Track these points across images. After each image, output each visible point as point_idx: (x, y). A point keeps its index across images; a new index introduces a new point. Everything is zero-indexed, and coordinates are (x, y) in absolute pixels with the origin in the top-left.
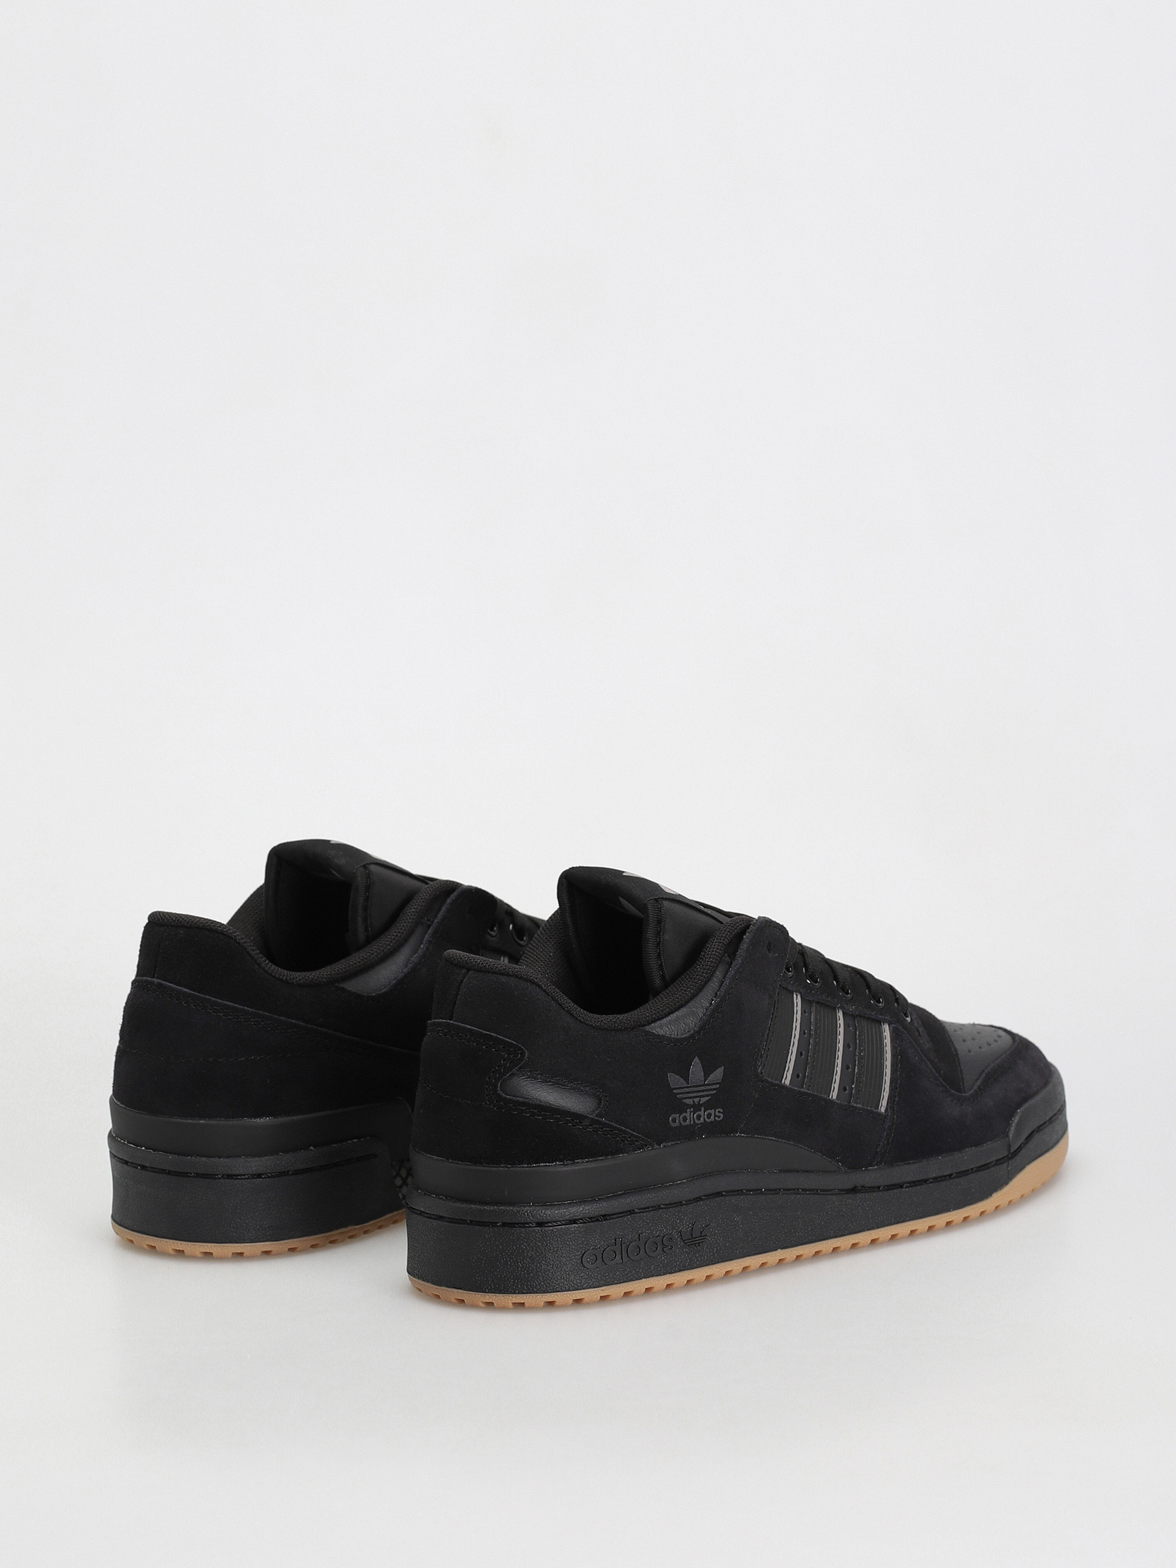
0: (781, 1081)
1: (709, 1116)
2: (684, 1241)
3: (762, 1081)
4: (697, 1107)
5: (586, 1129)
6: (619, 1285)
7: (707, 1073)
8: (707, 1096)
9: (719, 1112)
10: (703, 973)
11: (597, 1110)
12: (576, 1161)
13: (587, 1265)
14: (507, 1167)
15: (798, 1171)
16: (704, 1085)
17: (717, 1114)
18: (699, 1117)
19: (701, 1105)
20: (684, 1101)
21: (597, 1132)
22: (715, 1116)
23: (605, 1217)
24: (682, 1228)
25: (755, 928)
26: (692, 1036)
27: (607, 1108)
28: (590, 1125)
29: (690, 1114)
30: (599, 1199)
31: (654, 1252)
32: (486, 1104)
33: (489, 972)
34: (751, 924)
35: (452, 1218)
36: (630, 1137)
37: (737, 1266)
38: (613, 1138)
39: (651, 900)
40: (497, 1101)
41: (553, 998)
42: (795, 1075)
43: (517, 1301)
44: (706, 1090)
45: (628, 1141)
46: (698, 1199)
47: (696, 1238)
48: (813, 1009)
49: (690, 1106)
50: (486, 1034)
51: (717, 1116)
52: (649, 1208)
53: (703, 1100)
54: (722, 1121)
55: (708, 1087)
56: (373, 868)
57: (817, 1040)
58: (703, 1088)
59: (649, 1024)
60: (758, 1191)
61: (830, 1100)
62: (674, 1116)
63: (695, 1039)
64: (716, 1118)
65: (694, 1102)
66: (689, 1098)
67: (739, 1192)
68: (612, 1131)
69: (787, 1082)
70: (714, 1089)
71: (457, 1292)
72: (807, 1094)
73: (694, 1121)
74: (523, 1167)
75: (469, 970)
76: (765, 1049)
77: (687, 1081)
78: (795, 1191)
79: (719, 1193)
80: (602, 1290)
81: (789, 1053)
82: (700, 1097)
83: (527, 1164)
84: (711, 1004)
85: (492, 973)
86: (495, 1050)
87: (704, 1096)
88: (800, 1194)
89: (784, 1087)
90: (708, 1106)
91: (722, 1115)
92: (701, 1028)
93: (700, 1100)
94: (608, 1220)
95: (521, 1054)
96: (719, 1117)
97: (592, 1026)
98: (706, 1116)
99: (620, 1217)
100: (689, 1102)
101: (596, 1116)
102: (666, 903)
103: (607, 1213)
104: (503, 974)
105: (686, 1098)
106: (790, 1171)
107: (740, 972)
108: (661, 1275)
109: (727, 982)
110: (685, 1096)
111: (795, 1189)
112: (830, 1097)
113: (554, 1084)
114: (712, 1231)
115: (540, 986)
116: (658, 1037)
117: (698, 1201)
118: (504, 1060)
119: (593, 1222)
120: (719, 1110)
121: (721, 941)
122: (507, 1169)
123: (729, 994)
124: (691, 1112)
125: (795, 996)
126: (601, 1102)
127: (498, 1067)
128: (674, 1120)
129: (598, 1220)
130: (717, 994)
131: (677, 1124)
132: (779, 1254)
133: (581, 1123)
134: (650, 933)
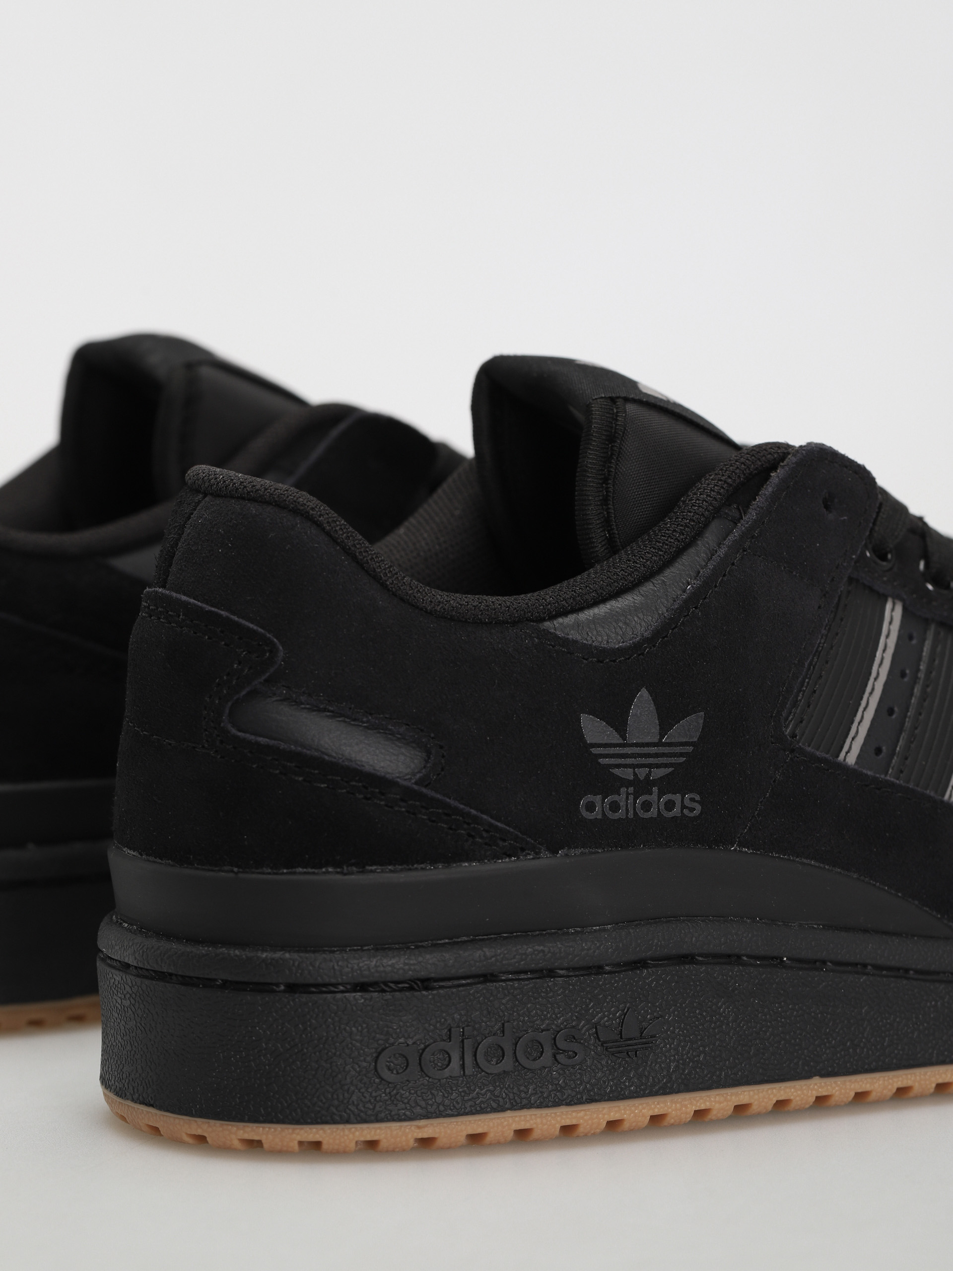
0: (838, 756)
1: (670, 805)
2: (602, 1045)
3: (792, 751)
4: (642, 787)
5: (392, 807)
6: (453, 1120)
7: (665, 724)
8: (666, 766)
9: (692, 800)
10: (675, 531)
11: (419, 772)
12: (369, 868)
13: (386, 1074)
14: (232, 871)
15: (865, 931)
16: (659, 744)
17: (687, 803)
18: (647, 806)
19: (654, 783)
20: (616, 771)
21: (414, 814)
22: (683, 807)
23: (425, 983)
24: (602, 1018)
25: (794, 460)
26: (637, 647)
27: (443, 770)
28: (402, 800)
29: (627, 798)
30: (417, 947)
31: (534, 1060)
32: (203, 747)
33: (232, 497)
34: (789, 454)
35: (141, 968)
36: (487, 831)
37: (720, 1103)
38: (450, 828)
39: (602, 398)
40: (222, 742)
41: (347, 551)
42: (872, 747)
43: (247, 1136)
44: (663, 755)
45: (482, 837)
46: (639, 964)
47: (630, 1039)
48: (930, 635)
49: (627, 783)
50: (210, 612)
51: (687, 808)
52: (525, 972)
53: (658, 773)
54: (695, 818)
55: (666, 750)
56: (206, 372)
57: (929, 690)
58: (653, 750)
59: (552, 618)
60: (773, 961)
61: (942, 802)
62: (590, 798)
63: (643, 654)
64: (686, 811)
65: (635, 774)
66: (626, 766)
67: (731, 958)
68: (447, 815)
69: (851, 759)
70: (681, 755)
71: (148, 1112)
72: (892, 785)
73: (635, 813)
74: (263, 873)
75: (205, 495)
76: (804, 691)
77: (624, 737)
78: (859, 967)
79: (685, 956)
80: (419, 1127)
81: (859, 704)
82: (650, 766)
83: (272, 868)
84: (684, 591)
85: (238, 498)
86: (225, 644)
87: (658, 766)
88: (867, 974)
89: (843, 767)
90: (667, 785)
91: (698, 808)
92: (658, 634)
93: (650, 772)
94: (433, 989)
95: (271, 652)
96: (692, 810)
97: (426, 612)
98: (662, 807)
99: (463, 985)
100: (627, 774)
101: (416, 783)
102: (631, 408)
103: (433, 975)
104: (253, 500)
105: (618, 766)
106: (847, 929)
107: (753, 537)
108: (547, 1106)
109: (722, 552)
110: (613, 761)
111: (856, 964)
112: (946, 797)
113: (335, 715)
114: (668, 1030)
115: (319, 525)
116: (565, 642)
117: (638, 968)
118: (240, 663)
119: (401, 990)
120: (692, 795)
121: (723, 478)
122: (231, 875)
123: (724, 575)
124: (628, 794)
125: (889, 606)
126: (429, 758)
127: (228, 674)
128: (591, 807)
129: (411, 989)
130: (699, 572)
131: (597, 814)
132: (816, 1086)
133: (383, 794)
134: (591, 457)
